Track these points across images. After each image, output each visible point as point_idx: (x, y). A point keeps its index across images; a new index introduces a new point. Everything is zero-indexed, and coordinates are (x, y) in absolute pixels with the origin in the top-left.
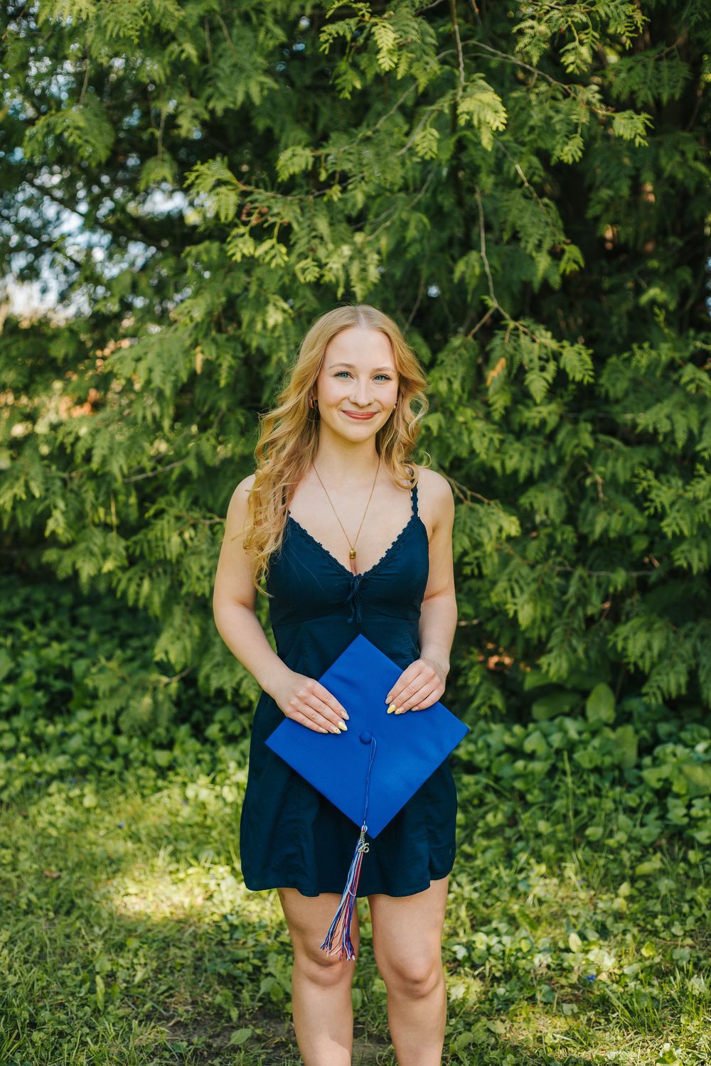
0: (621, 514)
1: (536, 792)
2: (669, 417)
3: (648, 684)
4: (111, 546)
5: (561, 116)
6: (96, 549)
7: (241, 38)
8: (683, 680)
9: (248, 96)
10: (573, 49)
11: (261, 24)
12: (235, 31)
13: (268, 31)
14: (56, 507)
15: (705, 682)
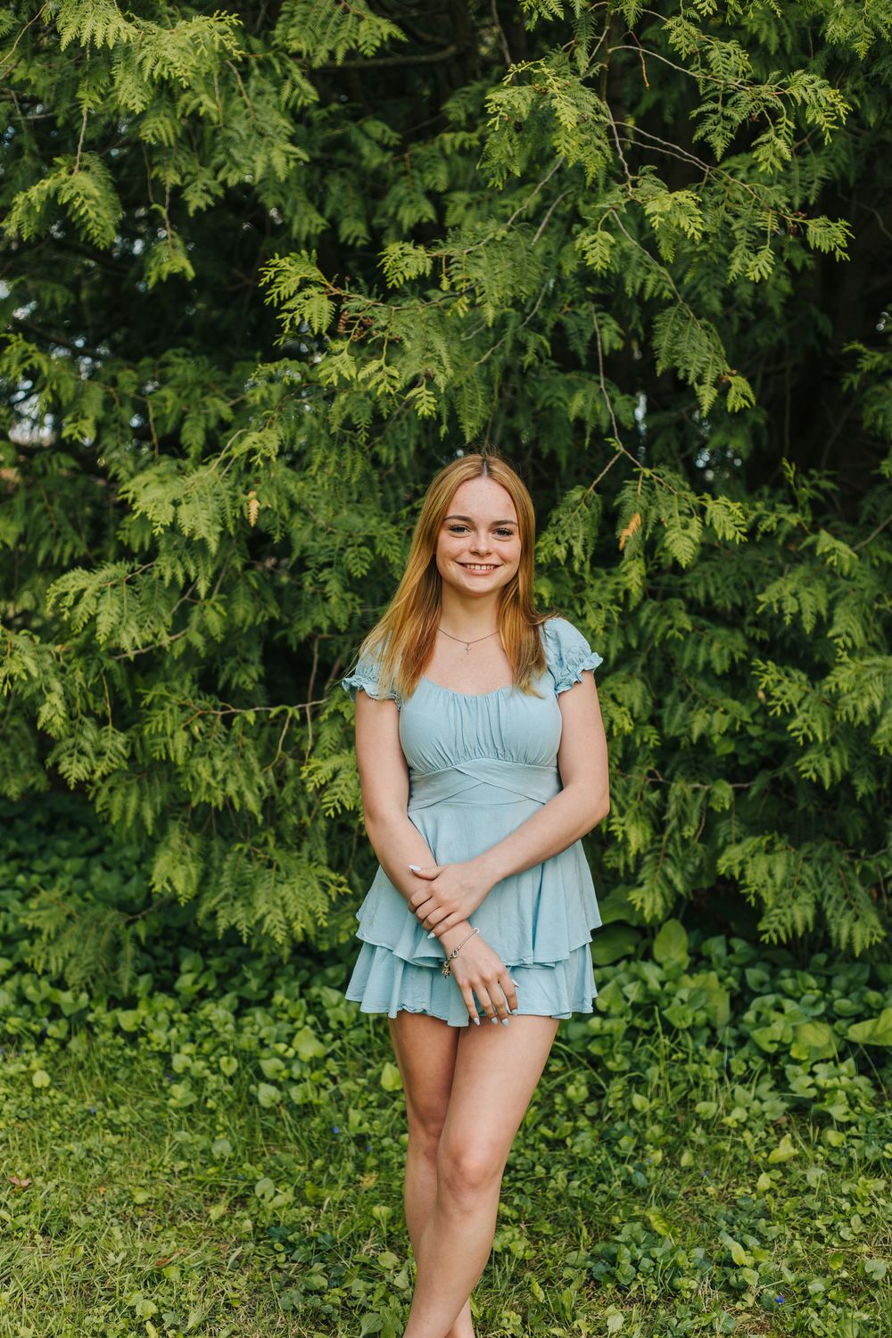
0: (725, 712)
1: (619, 1057)
2: (795, 595)
3: (765, 920)
4: (107, 744)
5: (741, 222)
6: (87, 746)
7: (260, 93)
8: (810, 913)
9: (270, 168)
10: (768, 142)
11: (286, 77)
12: (253, 83)
13: (295, 86)
14: (49, 690)
15: (832, 916)
